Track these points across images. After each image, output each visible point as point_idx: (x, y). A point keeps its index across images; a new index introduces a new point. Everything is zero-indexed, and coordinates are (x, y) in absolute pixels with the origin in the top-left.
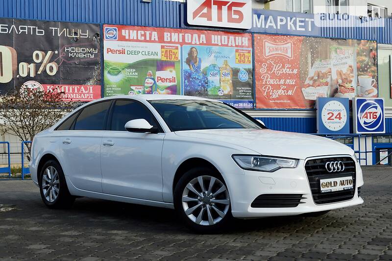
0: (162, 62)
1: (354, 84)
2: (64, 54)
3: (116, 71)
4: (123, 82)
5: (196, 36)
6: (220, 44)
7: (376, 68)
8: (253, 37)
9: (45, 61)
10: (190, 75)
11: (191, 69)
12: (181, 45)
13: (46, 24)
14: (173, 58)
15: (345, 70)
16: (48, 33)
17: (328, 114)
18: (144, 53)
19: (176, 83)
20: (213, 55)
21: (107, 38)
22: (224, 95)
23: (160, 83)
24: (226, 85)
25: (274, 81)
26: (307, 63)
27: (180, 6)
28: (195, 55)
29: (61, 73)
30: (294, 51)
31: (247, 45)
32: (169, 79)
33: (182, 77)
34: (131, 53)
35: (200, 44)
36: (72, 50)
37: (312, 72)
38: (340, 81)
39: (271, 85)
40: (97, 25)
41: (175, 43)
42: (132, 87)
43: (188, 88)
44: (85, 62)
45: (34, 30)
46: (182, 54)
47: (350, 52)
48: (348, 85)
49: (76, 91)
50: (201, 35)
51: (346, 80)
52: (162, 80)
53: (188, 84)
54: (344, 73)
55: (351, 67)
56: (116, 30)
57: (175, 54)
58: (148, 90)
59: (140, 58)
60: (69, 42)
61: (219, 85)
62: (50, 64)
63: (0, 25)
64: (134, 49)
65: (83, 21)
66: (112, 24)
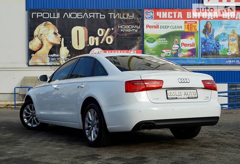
0: (185, 32)
2: (117, 30)
3: (152, 40)
4: (157, 47)
6: (229, 18)
9: (105, 35)
10: (205, 41)
11: (206, 36)
12: (199, 21)
13: (106, 12)
14: (193, 29)
16: (108, 16)
18: (172, 27)
19: (195, 47)
20: (224, 26)
21: (146, 18)
22: (231, 55)
23: (183, 47)
24: (234, 47)
28: (210, 27)
29: (115, 43)
32: (190, 45)
34: (163, 27)
35: (214, 19)
36: (123, 27)
40: (140, 10)
41: (194, 19)
42: (163, 51)
43: (204, 50)
44: (131, 35)
45: (99, 15)
46: (200, 26)
52: (185, 45)
53: (204, 47)
56: (152, 12)
57: (195, 27)
58: (174, 52)
59: (169, 30)
60: (121, 22)
61: (227, 48)
62: (109, 37)
63: (78, 13)
64: (165, 25)
65: (131, 8)
66: (150, 9)
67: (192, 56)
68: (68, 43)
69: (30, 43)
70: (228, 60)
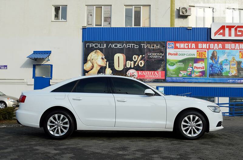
0: (197, 59)
2: (147, 57)
3: (173, 64)
4: (176, 70)
5: (216, 45)
6: (230, 48)
10: (212, 65)
11: (213, 62)
12: (208, 50)
13: (139, 43)
14: (203, 57)
16: (140, 46)
18: (187, 55)
19: (205, 69)
20: (226, 54)
21: (168, 48)
22: (232, 76)
23: (196, 70)
24: (234, 70)
27: (208, 30)
28: (216, 55)
29: (146, 66)
32: (201, 68)
34: (181, 55)
35: (219, 49)
36: (151, 54)
41: (204, 49)
42: (181, 72)
43: (211, 72)
44: (157, 60)
45: (134, 46)
46: (208, 54)
49: (153, 74)
50: (220, 44)
52: (197, 68)
53: (211, 70)
56: (173, 44)
57: (204, 55)
58: (189, 73)
59: (185, 57)
60: (150, 50)
61: (229, 70)
62: (141, 61)
63: (119, 44)
64: (182, 53)
65: (157, 41)
66: (171, 41)
67: (202, 76)
68: (112, 66)
69: (84, 65)
70: (229, 79)
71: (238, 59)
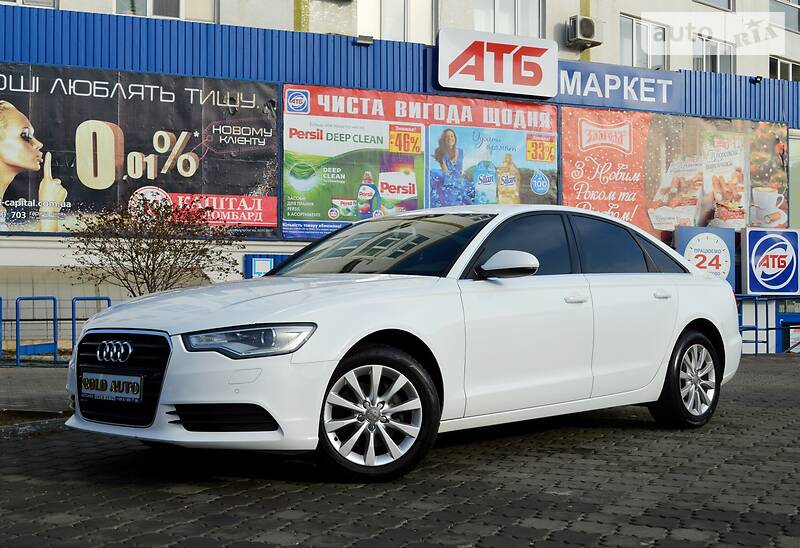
0: (390, 155)
1: (744, 203)
2: (210, 138)
3: (306, 172)
4: (319, 192)
5: (453, 108)
6: (498, 124)
7: (786, 174)
8: (558, 113)
10: (441, 181)
11: (443, 169)
12: (427, 126)
13: (178, 84)
14: (411, 148)
15: (728, 176)
16: (182, 97)
17: (696, 257)
18: (357, 138)
19: (416, 195)
20: (485, 144)
21: (290, 109)
23: (385, 195)
25: (596, 195)
26: (659, 162)
27: (425, 52)
28: (452, 144)
29: (204, 173)
30: (634, 140)
31: (548, 126)
32: (403, 188)
33: (427, 186)
34: (333, 137)
35: (462, 124)
36: (226, 130)
37: (667, 179)
38: (719, 197)
39: (591, 201)
40: (271, 86)
41: (414, 120)
42: (334, 201)
43: (438, 205)
44: (249, 153)
45: (157, 92)
46: (427, 141)
47: (739, 142)
48: (734, 206)
49: (231, 208)
50: (464, 108)
51: (730, 195)
52: (390, 188)
53: (438, 197)
54: (726, 181)
55: (739, 170)
56: (306, 94)
57: (415, 141)
58: (363, 206)
59: (350, 146)
60: (221, 115)
62: (185, 156)
63: (95, 83)
64: (339, 131)
65: (247, 78)
66: (300, 84)
68: (65, 170)
71: (523, 162)
